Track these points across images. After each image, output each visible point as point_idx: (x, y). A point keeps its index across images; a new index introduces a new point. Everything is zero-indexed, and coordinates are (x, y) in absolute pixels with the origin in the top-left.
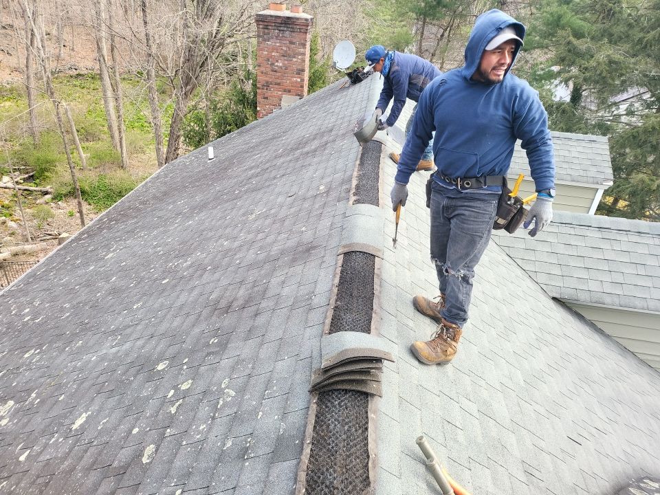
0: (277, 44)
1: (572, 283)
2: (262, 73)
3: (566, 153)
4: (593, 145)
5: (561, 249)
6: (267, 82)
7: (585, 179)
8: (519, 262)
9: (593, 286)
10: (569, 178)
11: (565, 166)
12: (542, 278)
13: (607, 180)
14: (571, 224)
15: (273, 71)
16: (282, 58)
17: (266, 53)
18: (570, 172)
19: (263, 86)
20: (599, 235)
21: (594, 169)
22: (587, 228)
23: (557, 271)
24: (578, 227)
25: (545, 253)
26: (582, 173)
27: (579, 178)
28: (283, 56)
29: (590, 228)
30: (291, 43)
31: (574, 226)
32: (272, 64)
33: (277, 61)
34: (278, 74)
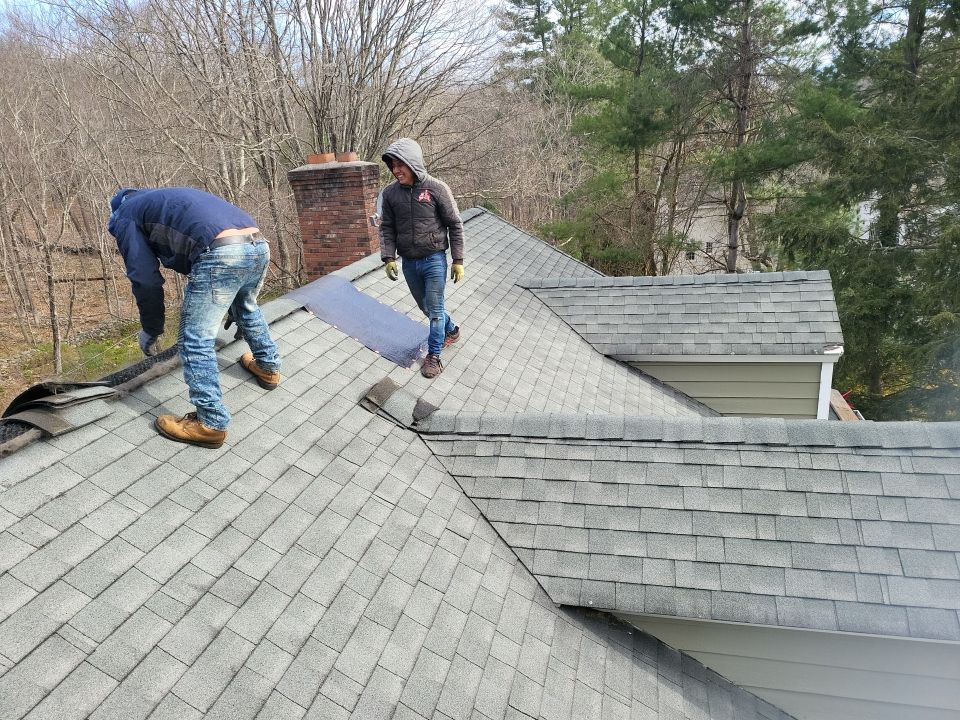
0: (325, 209)
1: (607, 569)
2: (311, 251)
3: (752, 308)
4: (803, 287)
5: (594, 495)
6: (320, 264)
7: (788, 349)
8: (503, 529)
9: (655, 573)
10: (756, 349)
11: (749, 329)
12: (542, 564)
13: (830, 345)
14: (621, 440)
15: (325, 246)
16: (335, 226)
17: (310, 223)
18: (758, 339)
19: (315, 269)
20: (677, 457)
21: (804, 329)
22: (653, 445)
23: (578, 544)
24: (634, 444)
25: (560, 507)
26: (780, 338)
27: (778, 348)
28: (336, 223)
29: (659, 445)
30: (344, 203)
31: (629, 444)
32: (323, 237)
33: (329, 232)
34: (332, 250)
